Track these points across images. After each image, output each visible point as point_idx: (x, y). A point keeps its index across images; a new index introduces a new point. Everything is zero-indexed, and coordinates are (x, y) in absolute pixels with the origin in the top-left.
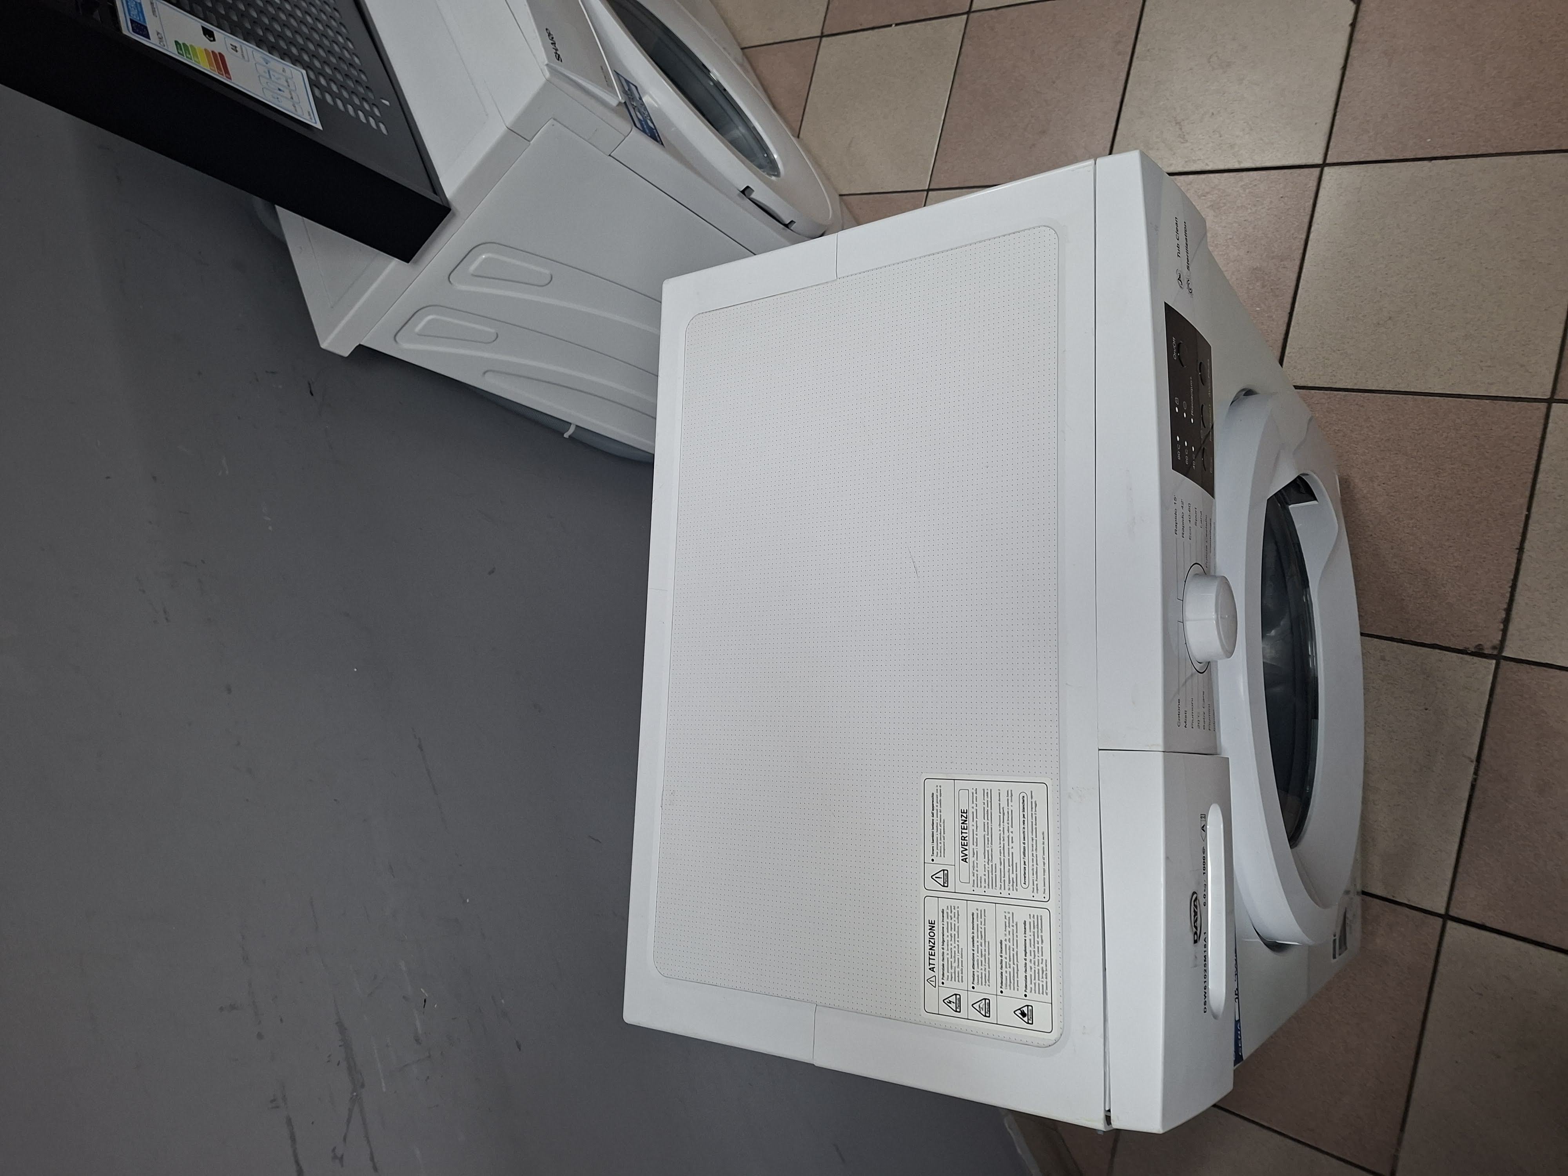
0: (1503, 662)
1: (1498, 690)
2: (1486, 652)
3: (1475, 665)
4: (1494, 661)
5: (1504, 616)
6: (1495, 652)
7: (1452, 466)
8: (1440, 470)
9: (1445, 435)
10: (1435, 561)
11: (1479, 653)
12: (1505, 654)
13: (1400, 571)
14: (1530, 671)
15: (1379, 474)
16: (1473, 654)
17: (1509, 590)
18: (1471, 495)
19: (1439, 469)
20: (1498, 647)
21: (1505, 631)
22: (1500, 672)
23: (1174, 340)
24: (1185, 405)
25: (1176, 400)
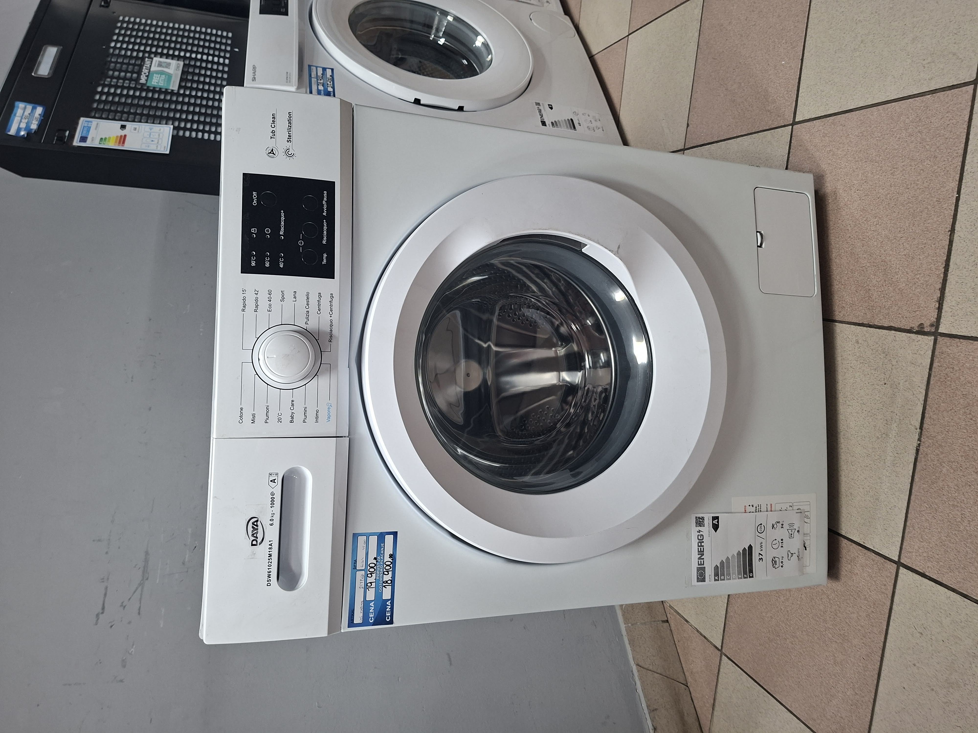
0: (940, 338)
1: (935, 364)
2: (926, 330)
3: (920, 343)
4: (933, 337)
5: (939, 295)
6: (933, 330)
7: (903, 164)
8: (895, 170)
9: (898, 136)
10: (891, 252)
11: (921, 332)
12: (942, 330)
13: (868, 264)
14: (959, 344)
15: (855, 182)
16: (918, 333)
17: (943, 270)
18: (916, 187)
19: (894, 168)
20: (935, 324)
21: (940, 309)
22: (938, 346)
23: (255, 194)
24: (268, 231)
25: (253, 230)
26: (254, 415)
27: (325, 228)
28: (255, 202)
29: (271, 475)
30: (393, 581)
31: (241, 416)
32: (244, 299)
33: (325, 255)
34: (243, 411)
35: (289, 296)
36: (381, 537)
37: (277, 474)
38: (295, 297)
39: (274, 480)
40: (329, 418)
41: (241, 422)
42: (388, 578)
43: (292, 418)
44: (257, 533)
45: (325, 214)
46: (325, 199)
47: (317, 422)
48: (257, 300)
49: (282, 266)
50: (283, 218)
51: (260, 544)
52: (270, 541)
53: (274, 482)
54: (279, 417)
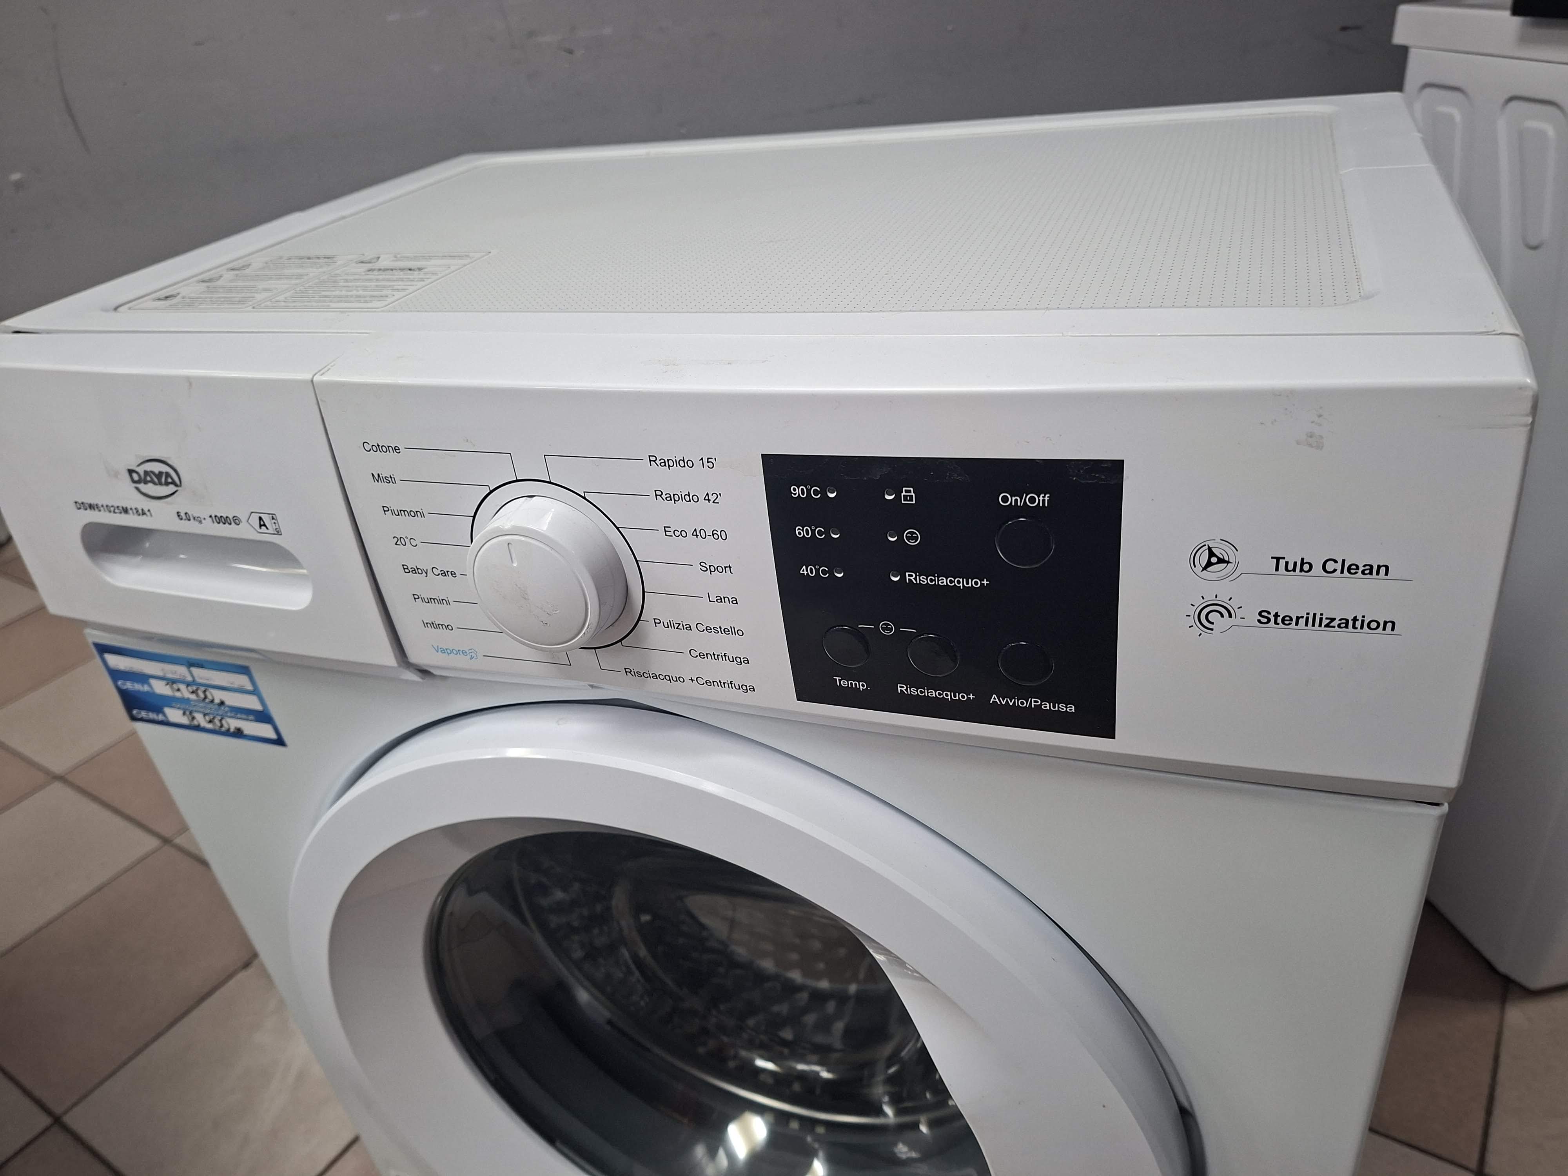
23: (1043, 499)
24: (913, 538)
25: (908, 493)
26: (390, 480)
27: (949, 696)
28: (1011, 500)
29: (273, 518)
30: (198, 728)
31: (378, 448)
32: (684, 463)
33: (862, 686)
34: (392, 454)
35: (719, 584)
36: (263, 717)
37: (278, 532)
38: (720, 600)
39: (264, 525)
40: (443, 651)
41: (368, 447)
42: (200, 719)
43: (415, 571)
44: (152, 482)
45: (994, 698)
46: (1047, 706)
47: (426, 625)
48: (690, 498)
49: (804, 571)
50: (961, 583)
51: (137, 489)
52: (149, 511)
53: (261, 526)
54: (407, 541)
